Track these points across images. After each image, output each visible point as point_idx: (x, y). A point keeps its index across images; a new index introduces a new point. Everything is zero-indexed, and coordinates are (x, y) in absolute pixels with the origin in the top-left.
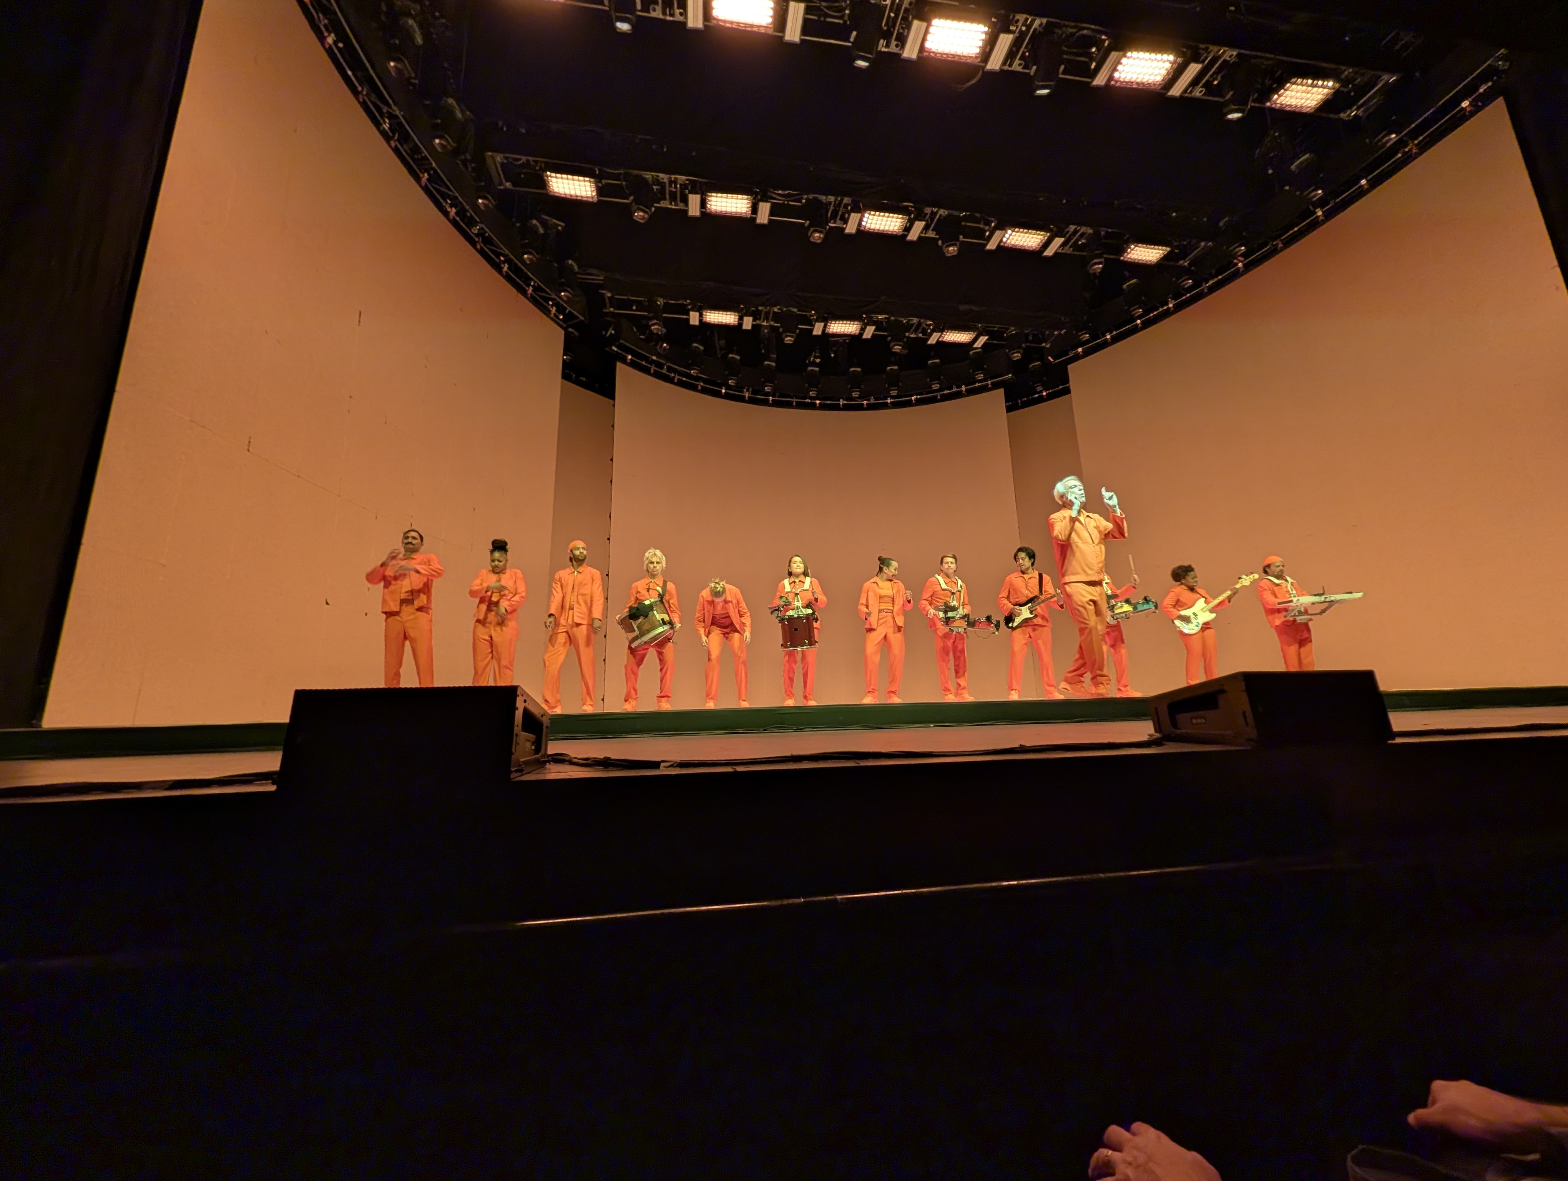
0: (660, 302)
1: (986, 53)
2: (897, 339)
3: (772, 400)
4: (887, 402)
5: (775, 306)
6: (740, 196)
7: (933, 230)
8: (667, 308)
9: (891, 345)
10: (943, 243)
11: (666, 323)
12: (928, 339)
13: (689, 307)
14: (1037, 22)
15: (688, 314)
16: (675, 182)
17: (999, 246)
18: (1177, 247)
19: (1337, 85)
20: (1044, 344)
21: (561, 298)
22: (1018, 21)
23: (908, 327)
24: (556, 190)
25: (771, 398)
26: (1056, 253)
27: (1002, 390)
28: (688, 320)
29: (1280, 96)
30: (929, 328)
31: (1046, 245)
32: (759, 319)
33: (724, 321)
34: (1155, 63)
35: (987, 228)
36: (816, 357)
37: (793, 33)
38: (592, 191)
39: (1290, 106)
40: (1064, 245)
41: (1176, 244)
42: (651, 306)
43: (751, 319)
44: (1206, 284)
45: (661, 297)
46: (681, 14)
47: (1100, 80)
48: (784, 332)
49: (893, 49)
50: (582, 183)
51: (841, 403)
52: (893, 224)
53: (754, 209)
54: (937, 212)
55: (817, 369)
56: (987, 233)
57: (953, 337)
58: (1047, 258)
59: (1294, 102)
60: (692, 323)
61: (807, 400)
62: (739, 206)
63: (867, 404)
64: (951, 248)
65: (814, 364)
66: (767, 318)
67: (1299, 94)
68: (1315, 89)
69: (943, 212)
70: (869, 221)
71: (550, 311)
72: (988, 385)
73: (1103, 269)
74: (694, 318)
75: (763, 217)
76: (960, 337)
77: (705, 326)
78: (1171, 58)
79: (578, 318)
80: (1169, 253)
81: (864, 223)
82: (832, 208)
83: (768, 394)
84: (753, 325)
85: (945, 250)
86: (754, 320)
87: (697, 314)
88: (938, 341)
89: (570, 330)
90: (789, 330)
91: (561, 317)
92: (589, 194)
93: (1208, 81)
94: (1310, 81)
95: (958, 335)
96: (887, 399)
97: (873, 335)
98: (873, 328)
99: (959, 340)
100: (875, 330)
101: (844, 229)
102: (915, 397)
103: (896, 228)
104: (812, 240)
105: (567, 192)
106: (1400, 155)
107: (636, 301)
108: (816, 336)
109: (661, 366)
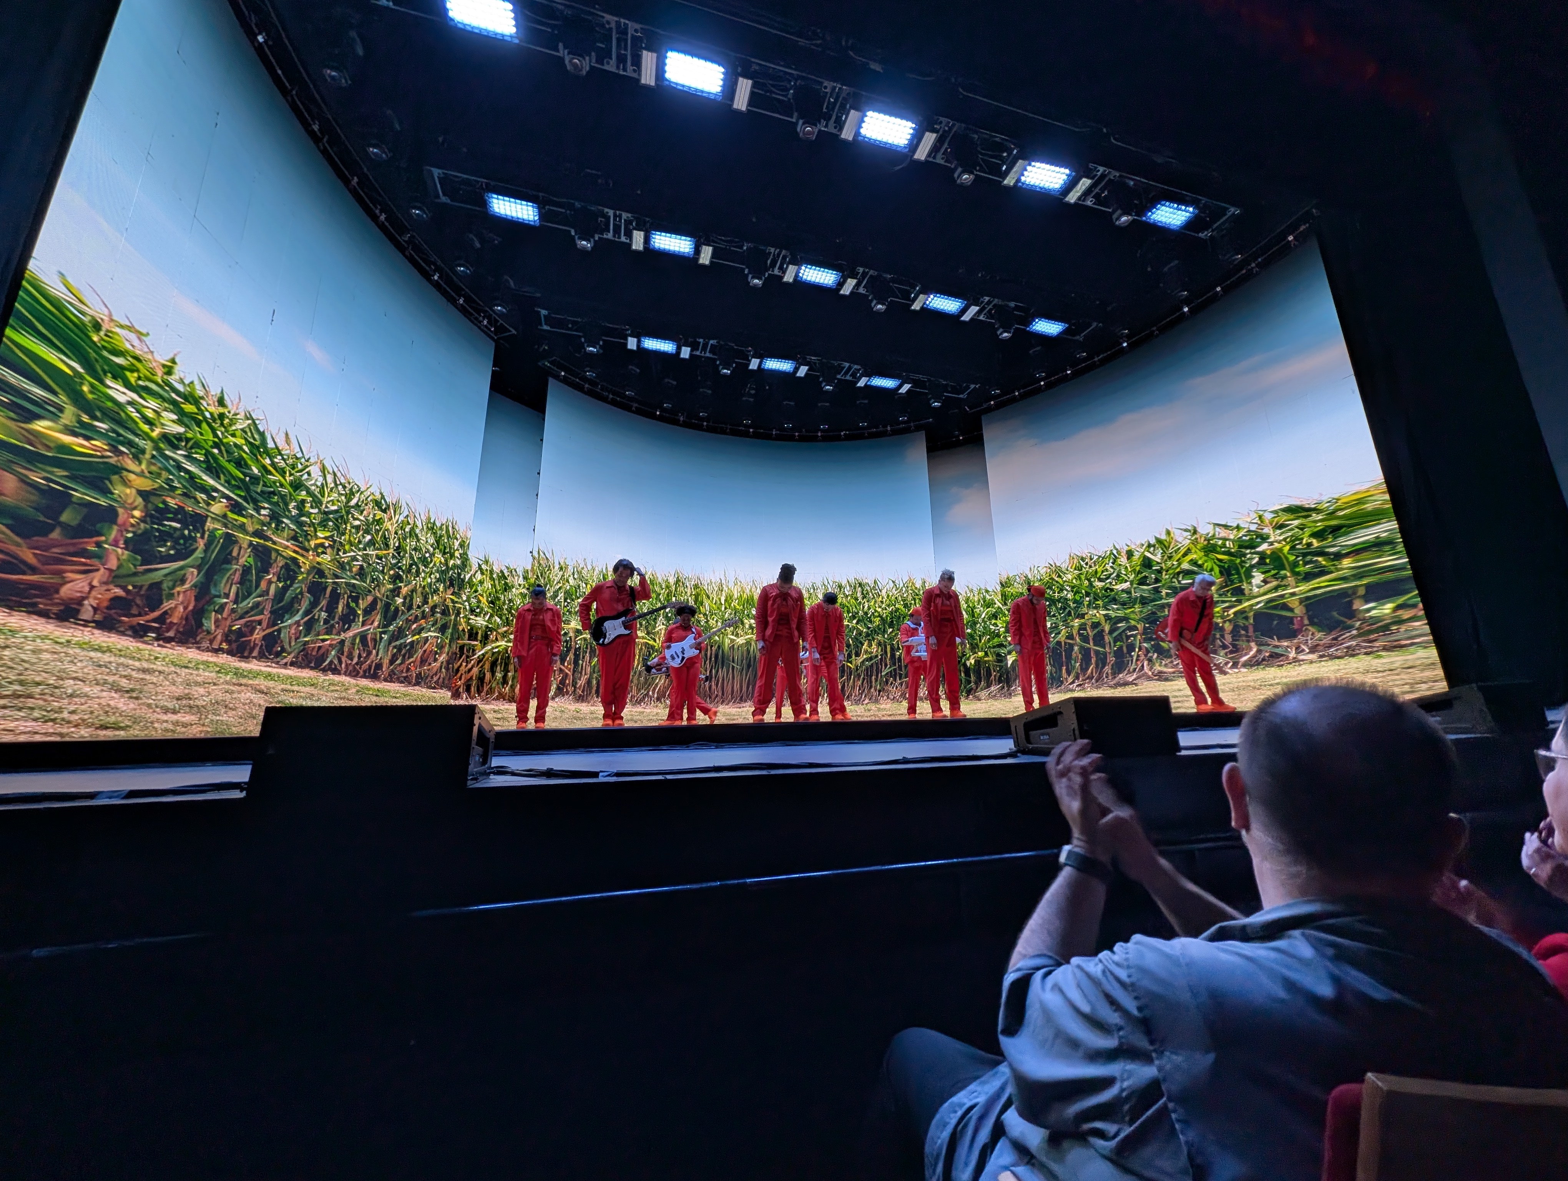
1: (914, 144)
2: (829, 379)
3: (707, 426)
4: (818, 436)
5: (713, 339)
6: (683, 238)
7: (864, 288)
8: (605, 331)
9: (823, 384)
10: (873, 300)
11: (603, 345)
12: (857, 382)
13: (628, 332)
14: (958, 124)
15: (627, 340)
16: (620, 216)
17: (922, 308)
18: (1074, 324)
19: (1197, 211)
20: (961, 395)
21: (494, 311)
22: (941, 123)
23: (839, 370)
24: (497, 210)
25: (705, 423)
26: (972, 319)
27: (924, 432)
28: (626, 344)
29: (1153, 213)
30: (858, 373)
31: (963, 311)
32: (697, 350)
33: (662, 349)
34: (1054, 174)
35: (913, 290)
36: (751, 389)
37: (741, 102)
38: (534, 216)
39: (1161, 222)
40: (979, 313)
41: (1073, 322)
42: (588, 328)
43: (689, 349)
44: (1098, 357)
46: (634, 71)
47: (1009, 181)
48: (721, 364)
49: (831, 129)
50: (525, 207)
51: (774, 433)
52: (828, 278)
53: (697, 251)
54: (868, 272)
55: (752, 400)
56: (913, 295)
57: (880, 382)
58: (964, 322)
59: (1164, 219)
60: (629, 347)
61: (741, 428)
62: (682, 246)
63: (798, 436)
64: (879, 306)
65: (749, 395)
66: (704, 350)
67: (1167, 214)
68: (1180, 212)
69: (873, 273)
70: (806, 273)
71: (481, 323)
72: (911, 427)
73: (1011, 336)
74: (632, 343)
75: (706, 256)
76: (886, 383)
77: (642, 351)
78: (1067, 171)
79: (510, 331)
80: (1067, 328)
81: (801, 275)
82: (771, 257)
83: (702, 420)
84: (691, 355)
85: (874, 306)
86: (692, 351)
87: (635, 340)
88: (866, 385)
89: (502, 342)
90: (726, 363)
91: (493, 330)
92: (531, 218)
93: (1097, 193)
94: (1176, 205)
95: (885, 381)
96: (817, 433)
97: (806, 374)
98: (807, 368)
99: (885, 385)
100: (809, 370)
101: (782, 278)
102: (845, 432)
103: (830, 282)
104: (751, 284)
105: (509, 213)
106: (1244, 271)
107: (573, 323)
108: (752, 370)
109: (596, 384)
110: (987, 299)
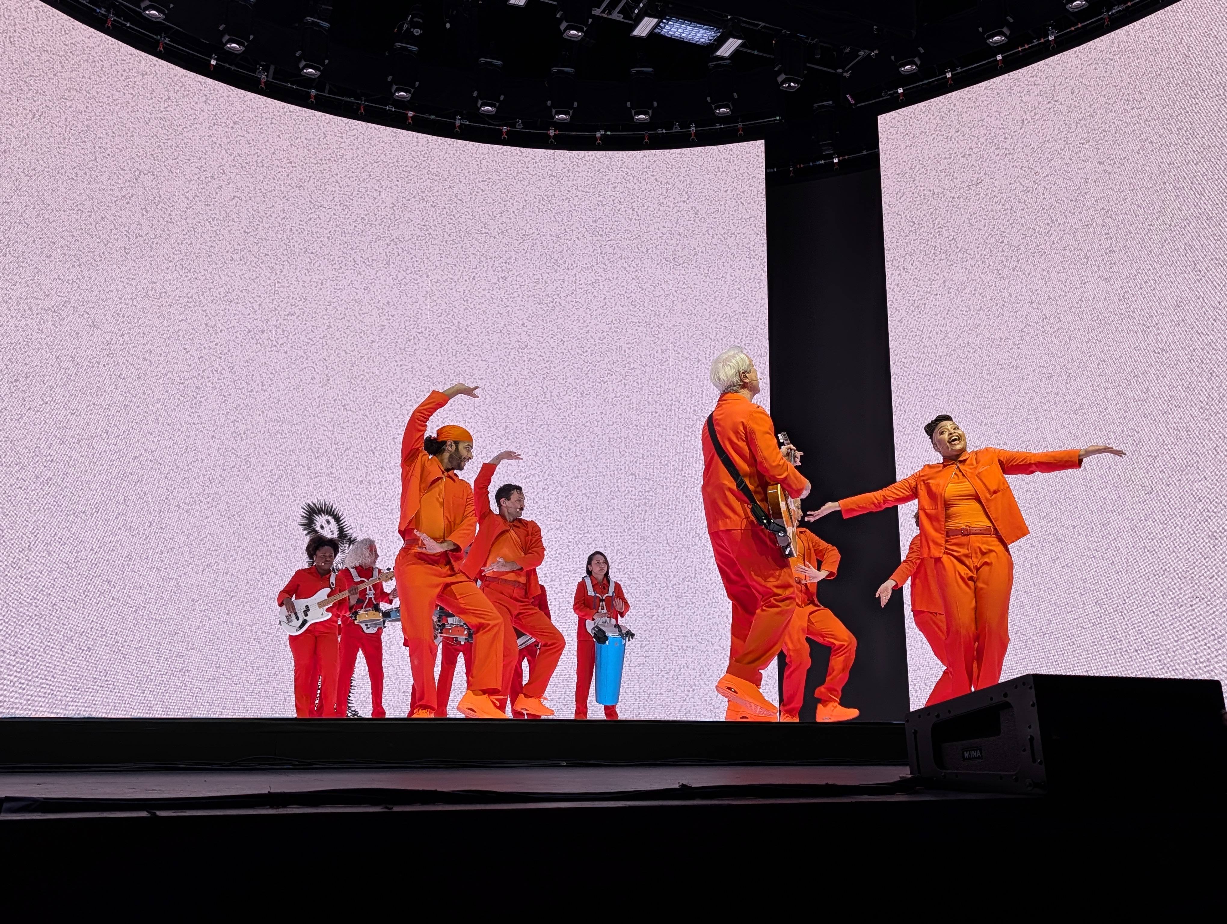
3: (316, 96)
4: (549, 135)
9: (563, 27)
12: (633, 28)
20: (840, 71)
25: (313, 92)
27: (763, 141)
30: (637, 6)
36: (414, 25)
44: (1108, 11)
51: (458, 122)
55: (413, 48)
57: (680, 30)
63: (508, 133)
65: (409, 37)
72: (738, 130)
76: (693, 33)
83: (309, 82)
88: (652, 34)
95: (689, 28)
96: (549, 130)
99: (690, 37)
102: (602, 132)
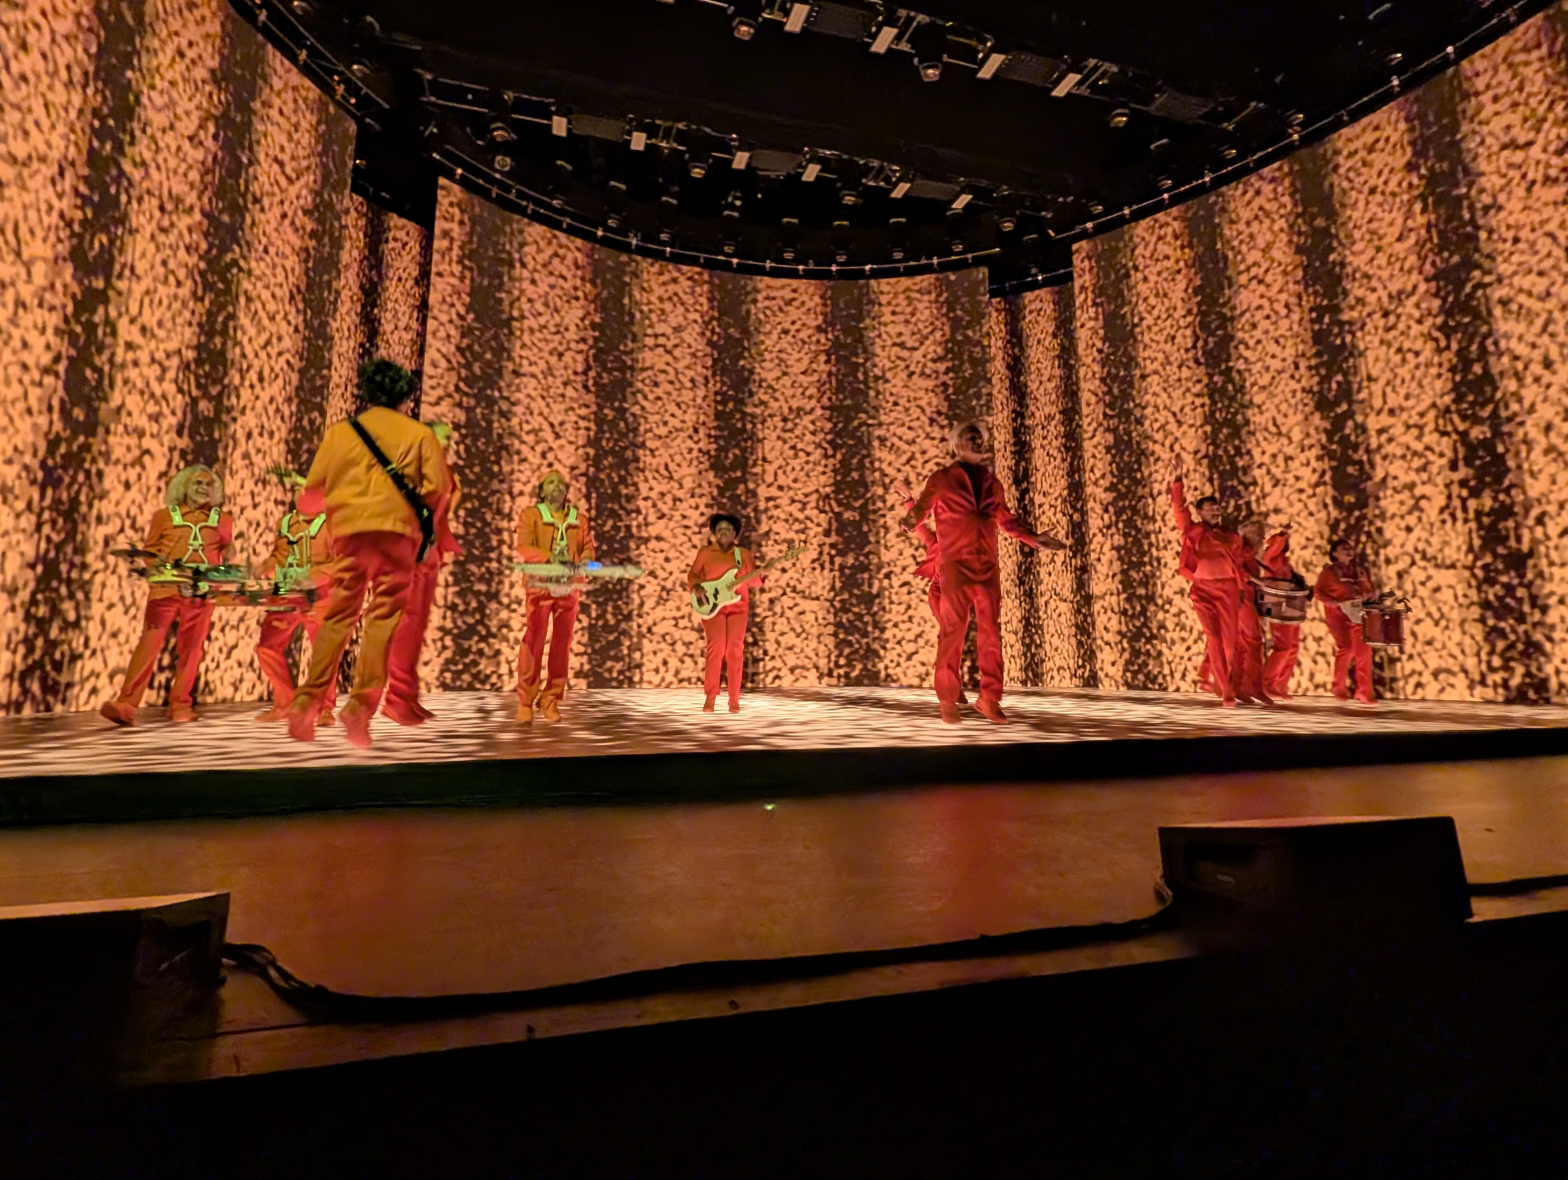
0: (509, 96)
2: (853, 184)
3: (670, 253)
4: (832, 270)
5: (679, 121)
7: (908, 41)
8: (520, 106)
9: (842, 193)
10: (920, 62)
11: (515, 126)
12: (891, 191)
13: (553, 108)
15: (550, 119)
17: (994, 75)
18: (1221, 104)
20: (1044, 213)
21: (352, 72)
23: (866, 171)
25: (667, 249)
26: (1069, 94)
27: (986, 268)
28: (549, 127)
30: (896, 176)
31: (1056, 80)
32: (656, 137)
33: (603, 132)
35: (981, 47)
36: (735, 198)
40: (1079, 84)
41: (1221, 99)
42: (493, 100)
43: (644, 135)
44: (1252, 157)
45: (508, 89)
48: (692, 160)
51: (768, 266)
54: (913, 18)
55: (736, 214)
56: (981, 55)
58: (1057, 98)
60: (555, 131)
61: (721, 258)
63: (803, 270)
64: (930, 71)
65: (733, 207)
66: (666, 137)
69: (922, 18)
71: (335, 91)
72: (968, 260)
73: (1127, 123)
74: (559, 126)
77: (574, 138)
79: (380, 105)
81: (812, 21)
83: (664, 244)
84: (647, 145)
85: (922, 72)
86: (649, 138)
87: (565, 119)
88: (905, 195)
89: (368, 120)
90: (698, 157)
91: (353, 101)
96: (832, 266)
97: (818, 177)
98: (819, 167)
100: (821, 171)
101: (784, 24)
102: (870, 266)
104: (736, 35)
107: (472, 91)
108: (738, 171)
109: (507, 188)
110: (1092, 62)
